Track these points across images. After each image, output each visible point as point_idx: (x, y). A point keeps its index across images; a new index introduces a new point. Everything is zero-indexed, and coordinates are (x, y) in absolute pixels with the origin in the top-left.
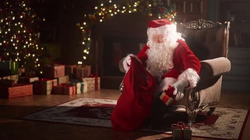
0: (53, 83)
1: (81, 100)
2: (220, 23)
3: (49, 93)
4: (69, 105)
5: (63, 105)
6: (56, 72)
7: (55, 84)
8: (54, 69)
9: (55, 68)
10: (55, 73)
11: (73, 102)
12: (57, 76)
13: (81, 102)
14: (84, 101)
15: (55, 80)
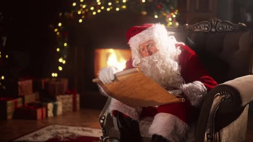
0: (16, 103)
1: (50, 130)
2: (244, 24)
3: (10, 117)
4: (31, 139)
5: (22, 139)
6: (21, 88)
7: (20, 105)
8: (17, 85)
9: (19, 83)
10: (19, 90)
11: (37, 132)
12: (22, 94)
13: (49, 133)
14: (54, 131)
15: (20, 100)
